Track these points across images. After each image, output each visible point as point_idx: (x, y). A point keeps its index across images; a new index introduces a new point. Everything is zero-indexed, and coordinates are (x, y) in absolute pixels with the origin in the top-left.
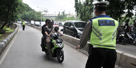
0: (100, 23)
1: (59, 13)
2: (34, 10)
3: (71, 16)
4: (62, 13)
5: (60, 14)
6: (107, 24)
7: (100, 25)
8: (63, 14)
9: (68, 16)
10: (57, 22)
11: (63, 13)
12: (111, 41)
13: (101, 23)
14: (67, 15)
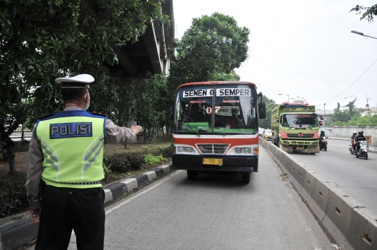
0: (53, 132)
1: (339, 106)
2: (271, 101)
3: (373, 114)
4: (348, 105)
5: (341, 109)
6: (70, 133)
7: (52, 137)
8: (348, 108)
9: (363, 115)
10: (329, 128)
11: (351, 105)
12: (82, 171)
13: (56, 133)
14: (363, 110)
